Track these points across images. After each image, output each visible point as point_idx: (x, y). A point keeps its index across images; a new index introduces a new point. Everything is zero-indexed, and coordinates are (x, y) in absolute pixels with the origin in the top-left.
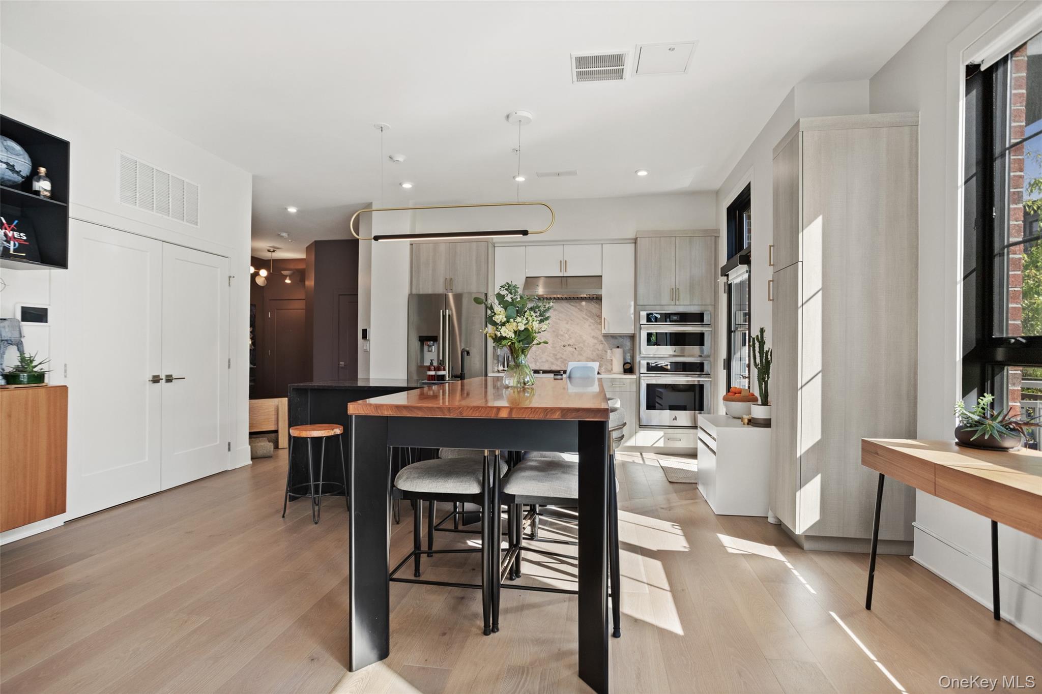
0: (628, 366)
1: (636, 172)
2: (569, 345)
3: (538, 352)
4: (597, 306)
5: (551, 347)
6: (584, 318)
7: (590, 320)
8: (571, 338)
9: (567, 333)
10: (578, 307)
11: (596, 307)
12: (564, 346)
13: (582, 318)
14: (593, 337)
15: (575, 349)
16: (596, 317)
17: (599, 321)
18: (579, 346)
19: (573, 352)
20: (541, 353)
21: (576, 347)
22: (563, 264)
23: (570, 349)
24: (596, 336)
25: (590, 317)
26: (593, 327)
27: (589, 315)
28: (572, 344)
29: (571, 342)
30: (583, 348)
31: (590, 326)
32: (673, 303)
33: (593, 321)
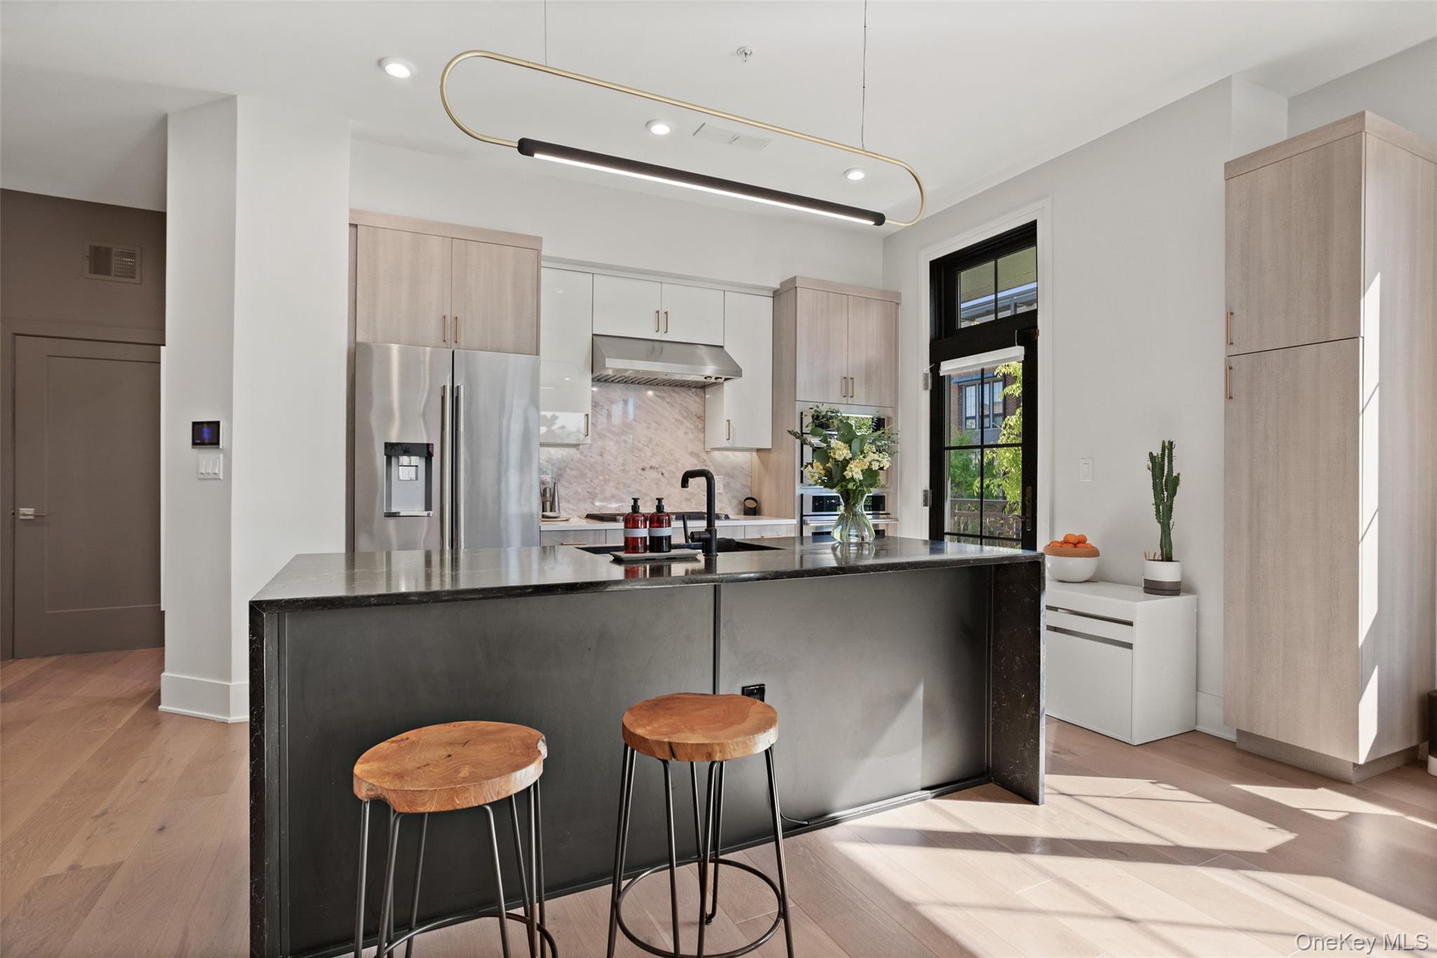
0: (751, 504)
1: (845, 172)
2: (651, 468)
3: (596, 481)
4: (697, 399)
5: (620, 471)
6: (676, 420)
7: (687, 424)
8: (654, 455)
9: (648, 446)
10: (668, 400)
11: (695, 401)
12: (643, 469)
13: (673, 421)
14: (692, 454)
15: (662, 474)
16: (696, 419)
17: (700, 426)
18: (668, 469)
19: (659, 480)
20: (602, 483)
21: (664, 472)
22: (662, 318)
23: (654, 475)
24: (696, 452)
25: (685, 418)
26: (691, 436)
27: (685, 414)
28: (656, 465)
29: (654, 462)
30: (674, 473)
31: (686, 433)
32: (844, 400)
33: (692, 426)
